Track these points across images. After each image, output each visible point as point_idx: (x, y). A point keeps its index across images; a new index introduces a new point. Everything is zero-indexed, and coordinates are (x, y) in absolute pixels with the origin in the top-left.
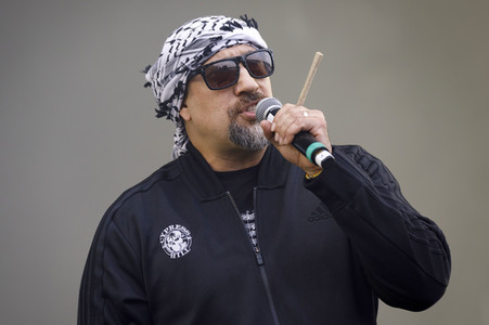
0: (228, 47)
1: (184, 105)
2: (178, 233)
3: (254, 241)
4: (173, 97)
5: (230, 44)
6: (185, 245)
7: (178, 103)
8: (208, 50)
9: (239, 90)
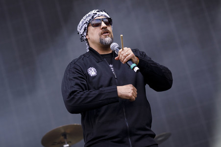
0: (99, 16)
1: (87, 35)
2: (93, 70)
4: (83, 32)
6: (95, 73)
7: (85, 34)
8: (93, 17)
9: (101, 27)
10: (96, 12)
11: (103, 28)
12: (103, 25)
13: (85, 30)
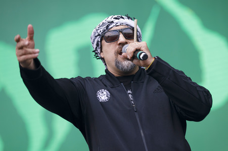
0: (116, 26)
1: (101, 51)
2: (105, 93)
3: (133, 102)
4: (96, 48)
5: (117, 25)
6: (107, 98)
7: (99, 51)
8: (108, 26)
9: (119, 42)
10: (113, 20)
11: (120, 44)
12: (122, 39)
13: (97, 45)
